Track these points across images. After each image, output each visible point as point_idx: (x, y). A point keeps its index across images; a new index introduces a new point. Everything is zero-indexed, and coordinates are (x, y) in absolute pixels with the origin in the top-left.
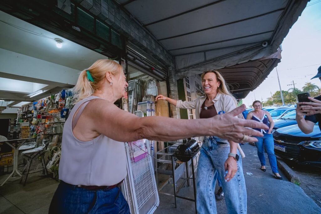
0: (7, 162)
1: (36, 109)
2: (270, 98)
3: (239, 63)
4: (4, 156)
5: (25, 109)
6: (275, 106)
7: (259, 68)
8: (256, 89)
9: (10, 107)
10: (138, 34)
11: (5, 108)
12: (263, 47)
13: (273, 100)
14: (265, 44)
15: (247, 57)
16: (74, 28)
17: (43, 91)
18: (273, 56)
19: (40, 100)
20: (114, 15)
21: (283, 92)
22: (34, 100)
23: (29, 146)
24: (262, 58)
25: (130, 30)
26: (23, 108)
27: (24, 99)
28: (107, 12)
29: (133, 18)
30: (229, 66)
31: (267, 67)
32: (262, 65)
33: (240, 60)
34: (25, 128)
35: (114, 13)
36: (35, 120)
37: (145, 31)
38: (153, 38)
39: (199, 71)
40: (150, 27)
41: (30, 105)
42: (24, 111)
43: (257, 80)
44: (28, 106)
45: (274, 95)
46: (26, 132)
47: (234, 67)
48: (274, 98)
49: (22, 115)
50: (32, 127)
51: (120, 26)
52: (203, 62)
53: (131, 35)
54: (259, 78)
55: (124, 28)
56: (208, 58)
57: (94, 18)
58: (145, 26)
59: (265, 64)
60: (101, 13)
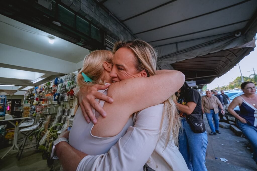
0: (11, 136)
1: (36, 92)
2: (232, 83)
3: (211, 53)
4: (9, 131)
5: (30, 93)
7: (227, 57)
9: (20, 90)
10: (116, 29)
11: (16, 91)
12: (236, 36)
13: (234, 85)
14: (238, 34)
15: (219, 46)
16: (55, 22)
17: (42, 78)
18: (246, 45)
19: (40, 86)
20: (93, 11)
21: (244, 77)
22: (36, 85)
24: (235, 48)
25: (108, 25)
26: (28, 91)
27: (29, 85)
28: (87, 9)
29: (112, 15)
30: (200, 56)
31: (236, 56)
32: (230, 55)
33: (212, 50)
34: (27, 109)
35: (93, 10)
36: (35, 102)
37: (122, 26)
38: (129, 33)
39: (172, 60)
40: (126, 22)
41: (33, 89)
42: (29, 94)
43: (225, 68)
44: (32, 90)
45: (235, 80)
48: (236, 82)
49: (27, 96)
50: (33, 107)
51: (99, 21)
52: (175, 53)
53: (110, 29)
54: (226, 66)
55: (102, 22)
56: (180, 48)
57: (74, 14)
58: (122, 21)
59: (235, 53)
60: (80, 9)
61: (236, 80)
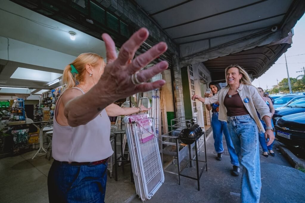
0: (34, 140)
1: (54, 96)
2: (276, 86)
3: (245, 50)
4: (32, 135)
5: (45, 96)
6: (281, 94)
7: (266, 55)
8: (261, 76)
9: (33, 94)
10: (145, 25)
11: (29, 95)
12: (272, 32)
13: (278, 88)
14: (274, 29)
15: (254, 43)
16: (88, 20)
17: (60, 79)
18: (283, 41)
19: (57, 88)
20: (122, 6)
21: (291, 79)
22: (52, 88)
23: (51, 127)
24: (270, 44)
25: (137, 21)
26: (43, 95)
27: (44, 88)
28: (116, 4)
29: (140, 9)
30: (234, 53)
31: (275, 53)
32: (269, 51)
33: (247, 46)
34: (47, 113)
35: (122, 4)
36: (53, 106)
37: (150, 20)
38: (158, 27)
39: (204, 58)
40: (156, 16)
41: (49, 93)
42: (44, 98)
43: (263, 67)
44: (47, 93)
45: (280, 82)
46: (47, 116)
47: (239, 54)
48: (281, 85)
49: (43, 101)
50: (51, 112)
51: (128, 17)
52: (208, 50)
53: (139, 25)
54: (265, 65)
55: (131, 18)
56: (212, 45)
57: (104, 10)
58: (151, 15)
59: (273, 50)
60: (111, 6)
61: (282, 82)
